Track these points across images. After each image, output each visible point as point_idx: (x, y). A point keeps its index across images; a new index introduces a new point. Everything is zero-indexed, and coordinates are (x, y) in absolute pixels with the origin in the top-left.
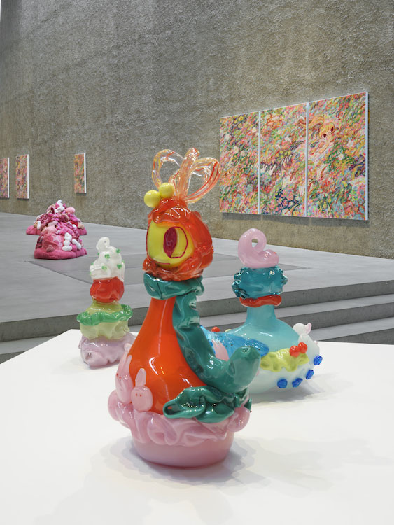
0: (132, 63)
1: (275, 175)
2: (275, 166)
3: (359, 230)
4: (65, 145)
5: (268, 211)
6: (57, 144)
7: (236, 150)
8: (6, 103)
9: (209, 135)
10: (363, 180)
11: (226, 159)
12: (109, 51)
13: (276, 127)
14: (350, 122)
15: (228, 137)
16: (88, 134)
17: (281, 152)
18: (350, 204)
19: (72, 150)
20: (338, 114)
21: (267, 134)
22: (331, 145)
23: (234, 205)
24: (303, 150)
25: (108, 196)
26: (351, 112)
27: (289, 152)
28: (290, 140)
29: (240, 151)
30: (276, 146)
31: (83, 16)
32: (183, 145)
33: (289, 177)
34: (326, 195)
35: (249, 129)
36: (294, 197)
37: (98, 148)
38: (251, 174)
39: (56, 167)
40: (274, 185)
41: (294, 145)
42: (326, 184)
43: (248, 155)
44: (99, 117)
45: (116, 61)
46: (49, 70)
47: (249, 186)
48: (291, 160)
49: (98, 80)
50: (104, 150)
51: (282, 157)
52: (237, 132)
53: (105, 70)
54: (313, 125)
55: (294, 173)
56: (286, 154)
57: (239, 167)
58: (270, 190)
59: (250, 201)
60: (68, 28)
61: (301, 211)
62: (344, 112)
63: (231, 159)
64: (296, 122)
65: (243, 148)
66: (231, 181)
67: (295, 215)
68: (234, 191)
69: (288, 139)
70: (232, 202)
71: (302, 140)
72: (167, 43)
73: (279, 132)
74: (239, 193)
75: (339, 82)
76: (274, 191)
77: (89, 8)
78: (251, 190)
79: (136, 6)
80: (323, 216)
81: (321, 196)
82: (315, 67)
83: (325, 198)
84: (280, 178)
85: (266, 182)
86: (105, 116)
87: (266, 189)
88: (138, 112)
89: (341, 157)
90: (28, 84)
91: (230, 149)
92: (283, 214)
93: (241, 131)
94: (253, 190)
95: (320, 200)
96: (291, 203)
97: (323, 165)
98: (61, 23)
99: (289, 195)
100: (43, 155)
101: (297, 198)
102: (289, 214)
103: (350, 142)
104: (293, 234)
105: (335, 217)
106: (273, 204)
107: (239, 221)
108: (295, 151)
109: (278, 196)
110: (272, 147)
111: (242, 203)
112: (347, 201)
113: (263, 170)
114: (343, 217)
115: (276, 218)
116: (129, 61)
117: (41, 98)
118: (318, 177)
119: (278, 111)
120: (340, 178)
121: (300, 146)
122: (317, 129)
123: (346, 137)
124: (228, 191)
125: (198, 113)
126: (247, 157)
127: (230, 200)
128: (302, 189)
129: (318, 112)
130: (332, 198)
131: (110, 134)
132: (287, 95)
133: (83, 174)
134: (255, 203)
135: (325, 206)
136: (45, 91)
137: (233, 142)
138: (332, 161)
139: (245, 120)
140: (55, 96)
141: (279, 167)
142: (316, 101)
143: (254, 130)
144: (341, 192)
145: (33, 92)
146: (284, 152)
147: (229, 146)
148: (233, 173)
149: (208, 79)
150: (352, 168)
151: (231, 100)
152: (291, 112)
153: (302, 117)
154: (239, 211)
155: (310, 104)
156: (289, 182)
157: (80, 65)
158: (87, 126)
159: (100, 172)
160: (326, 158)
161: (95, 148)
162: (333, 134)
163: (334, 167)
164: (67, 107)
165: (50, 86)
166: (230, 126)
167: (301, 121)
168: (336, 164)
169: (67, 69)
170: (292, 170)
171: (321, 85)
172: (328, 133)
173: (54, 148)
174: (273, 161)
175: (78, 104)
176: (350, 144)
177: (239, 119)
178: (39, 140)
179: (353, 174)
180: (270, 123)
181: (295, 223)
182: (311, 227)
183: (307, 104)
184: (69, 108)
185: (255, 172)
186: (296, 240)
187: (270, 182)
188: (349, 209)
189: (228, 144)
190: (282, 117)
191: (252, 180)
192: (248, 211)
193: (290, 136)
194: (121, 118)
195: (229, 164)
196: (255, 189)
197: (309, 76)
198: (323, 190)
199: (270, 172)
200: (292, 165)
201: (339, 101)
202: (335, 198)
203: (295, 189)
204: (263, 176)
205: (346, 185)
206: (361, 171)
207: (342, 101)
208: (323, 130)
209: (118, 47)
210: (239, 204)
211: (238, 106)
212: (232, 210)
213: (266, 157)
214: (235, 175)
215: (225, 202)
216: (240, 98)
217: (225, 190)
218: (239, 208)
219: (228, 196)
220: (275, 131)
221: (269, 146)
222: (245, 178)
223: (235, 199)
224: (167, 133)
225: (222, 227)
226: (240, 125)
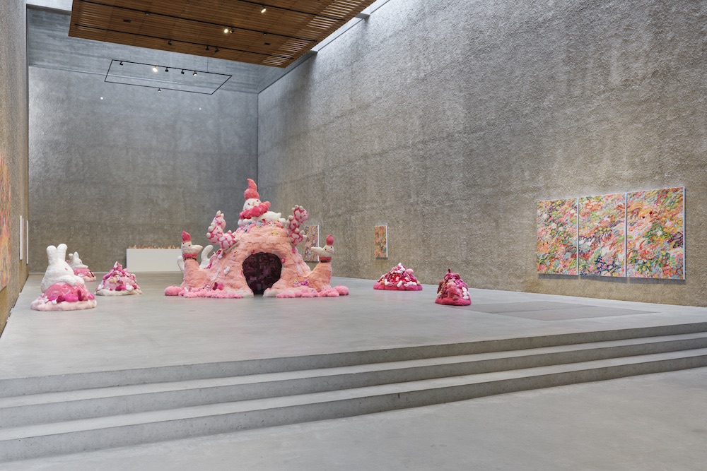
0: (440, 155)
1: (594, 246)
2: (594, 239)
3: (676, 287)
4: (363, 218)
5: (587, 272)
6: (353, 218)
7: (554, 226)
8: (291, 182)
9: (524, 214)
10: (681, 250)
11: (544, 233)
12: (414, 144)
13: (595, 210)
14: (668, 208)
15: (545, 216)
16: (390, 210)
17: (600, 229)
18: (668, 267)
19: (372, 223)
20: (656, 202)
21: (586, 214)
22: (650, 225)
23: (552, 268)
24: (621, 228)
25: (413, 260)
26: (669, 201)
27: (608, 229)
28: (609, 220)
29: (558, 227)
30: (595, 224)
31: (384, 115)
32: (496, 221)
33: (608, 247)
34: (645, 261)
35: (567, 211)
36: (614, 262)
37: (401, 222)
38: (569, 244)
39: (351, 235)
40: (593, 253)
41: (613, 224)
42: (645, 253)
43: (567, 230)
44: (402, 197)
45: (421, 153)
46: (344, 157)
47: (567, 253)
48: (610, 235)
49: (401, 167)
50: (408, 223)
51: (601, 232)
52: (554, 212)
53: (410, 160)
54: (632, 210)
55: (613, 244)
56: (605, 230)
57: (557, 239)
58: (589, 257)
59: (568, 264)
60: (366, 125)
61: (621, 273)
62: (662, 201)
63: (550, 232)
64: (615, 206)
65: (562, 225)
66: (549, 250)
67: (614, 275)
68: (552, 258)
69: (606, 219)
70: (550, 265)
71: (622, 220)
72: (479, 142)
73: (598, 213)
74: (557, 259)
75: (657, 178)
76: (593, 257)
77: (391, 110)
78: (570, 257)
79: (444, 111)
80: (642, 276)
81: (641, 262)
82: (633, 166)
83: (644, 263)
84: (599, 248)
85: (584, 251)
86: (409, 196)
87: (585, 256)
88: (446, 194)
89: (660, 233)
90: (318, 168)
91: (548, 225)
92: (602, 275)
93: (558, 212)
94: (572, 257)
95: (639, 265)
96: (611, 267)
97: (642, 239)
98: (358, 119)
99: (608, 261)
100: (336, 226)
101: (617, 263)
102: (609, 274)
103: (668, 222)
104: (611, 290)
105: (654, 277)
106: (592, 267)
108: (614, 228)
109: (598, 261)
110: (591, 225)
111: (561, 266)
112: (666, 265)
113: (581, 242)
114: (662, 277)
115: (594, 277)
116: (437, 154)
117: (334, 179)
118: (637, 247)
119: (597, 198)
120: (658, 248)
121: (619, 225)
122: (636, 213)
123: (664, 219)
124: (545, 257)
125: (512, 197)
126: (565, 232)
127: (548, 264)
128: (621, 256)
129: (636, 200)
130: (651, 263)
131: (415, 210)
132: (605, 186)
133: (385, 242)
134: (573, 267)
135: (644, 269)
136: (339, 174)
137: (550, 220)
138: (651, 236)
139: (563, 203)
140: (351, 178)
141: (599, 240)
142: (635, 192)
143: (573, 211)
144: (660, 259)
145: (324, 175)
146: (603, 228)
147: (546, 223)
148: (551, 243)
149: (523, 171)
150: (670, 241)
151: (548, 188)
152: (610, 200)
153: (621, 203)
154: (557, 272)
155: (629, 194)
156: (609, 251)
157: (380, 155)
158: (388, 204)
159: (403, 241)
160: (645, 234)
161: (398, 222)
162: (651, 217)
163: (653, 241)
164: (365, 188)
165: (345, 170)
166: (548, 208)
167: (619, 206)
168: (655, 238)
169: (365, 157)
170: (611, 242)
171: (639, 180)
172: (647, 215)
173: (350, 220)
174: (592, 235)
175: (378, 186)
176: (669, 224)
177: (557, 203)
178: (332, 213)
179: (672, 246)
180: (589, 207)
181: (613, 281)
182: (629, 284)
183: (626, 193)
184: (368, 188)
185: (573, 243)
186: (614, 294)
188: (667, 272)
189: (545, 221)
190: (601, 203)
191: (569, 249)
192: (566, 272)
193: (609, 217)
194: (428, 198)
195: (547, 237)
196: (574, 256)
197: (627, 173)
198: (643, 257)
199: (590, 244)
200: (612, 238)
201: (658, 192)
202: (654, 263)
203: (615, 256)
204: (581, 246)
205: (664, 254)
206: (679, 244)
207: (660, 192)
208: (641, 213)
209: (424, 142)
210: (558, 266)
211: (555, 193)
212: (550, 271)
213: (584, 232)
214: (553, 245)
215: (543, 266)
216: (557, 187)
217: (543, 256)
218: (557, 270)
219: (545, 261)
220: (593, 213)
221: (588, 224)
222: (563, 248)
223: (553, 264)
224: (479, 211)
225: (538, 284)
226: (557, 208)
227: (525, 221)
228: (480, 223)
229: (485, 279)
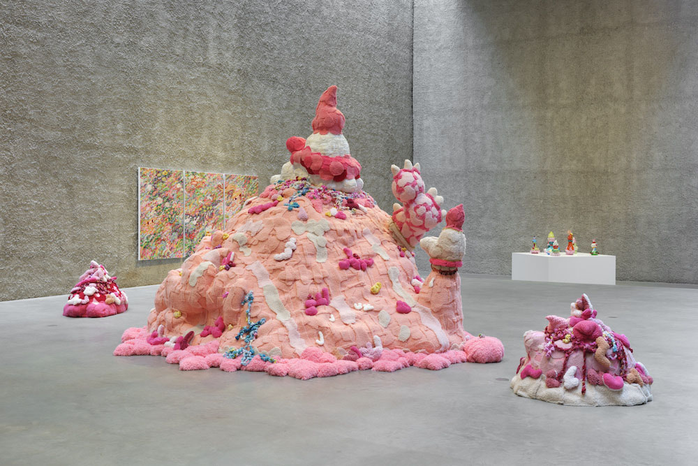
1: (199, 225)
2: (198, 218)
7: (159, 200)
9: (116, 181)
11: (148, 208)
13: (199, 187)
14: (250, 193)
15: (150, 187)
17: (204, 207)
20: (244, 186)
21: (191, 191)
23: (158, 252)
24: (221, 207)
26: (251, 187)
27: (211, 208)
28: (211, 198)
29: (164, 203)
30: (200, 201)
32: (67, 185)
33: (211, 226)
35: (173, 184)
38: (176, 223)
40: (198, 232)
41: (215, 203)
43: (173, 207)
47: (174, 233)
48: (212, 214)
51: (205, 211)
52: (160, 184)
54: (228, 190)
55: (215, 223)
56: (208, 208)
57: (164, 217)
58: (194, 237)
59: (175, 246)
62: (247, 186)
63: (155, 208)
64: (216, 186)
65: (168, 200)
66: (154, 230)
68: (158, 239)
69: (209, 197)
70: (155, 249)
71: (221, 199)
73: (202, 191)
74: (164, 240)
76: (198, 237)
78: (176, 237)
82: (225, 150)
84: (203, 227)
85: (190, 231)
87: (191, 236)
91: (153, 199)
93: (164, 184)
94: (178, 237)
107: (157, 267)
108: (215, 207)
110: (196, 202)
111: (167, 249)
113: (187, 221)
119: (201, 175)
121: (219, 204)
122: (230, 193)
124: (150, 239)
126: (172, 209)
127: (153, 248)
129: (231, 182)
132: (205, 163)
134: (180, 248)
137: (155, 193)
139: (169, 175)
141: (203, 219)
142: (230, 174)
143: (179, 186)
147: (151, 196)
148: (157, 221)
151: (147, 152)
152: (212, 178)
153: (220, 183)
154: (164, 256)
155: (226, 175)
162: (241, 199)
166: (153, 177)
167: (219, 186)
170: (213, 221)
171: (229, 164)
172: (238, 197)
174: (197, 214)
177: (163, 173)
180: (194, 183)
183: (224, 175)
185: (180, 221)
187: (194, 230)
189: (150, 194)
190: (205, 180)
191: (177, 228)
192: (172, 255)
193: (211, 196)
195: (152, 213)
196: (180, 236)
197: (221, 155)
199: (195, 222)
200: (214, 217)
201: (244, 178)
204: (187, 225)
208: (234, 195)
210: (164, 250)
211: (156, 160)
212: (155, 256)
213: (191, 209)
214: (158, 224)
215: (147, 250)
216: (159, 153)
217: (147, 238)
218: (163, 254)
219: (150, 244)
220: (198, 190)
221: (193, 201)
222: (170, 227)
223: (159, 246)
224: (33, 166)
225: (135, 275)
226: (164, 179)
227: (117, 191)
228: (35, 185)
229: (48, 279)
